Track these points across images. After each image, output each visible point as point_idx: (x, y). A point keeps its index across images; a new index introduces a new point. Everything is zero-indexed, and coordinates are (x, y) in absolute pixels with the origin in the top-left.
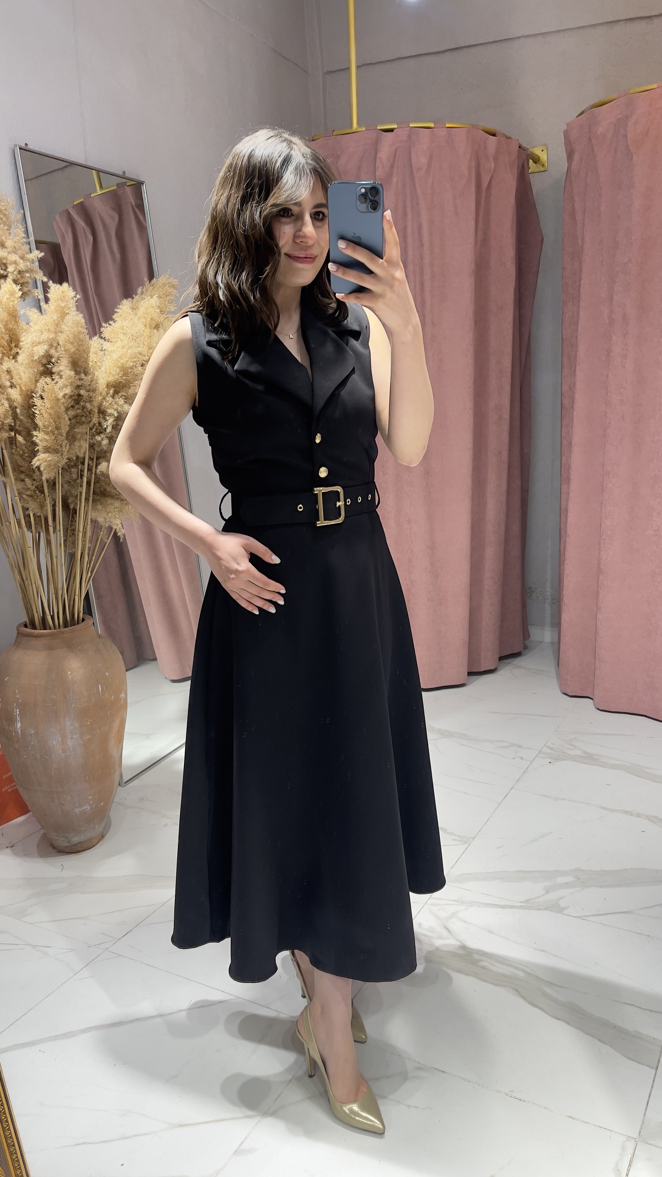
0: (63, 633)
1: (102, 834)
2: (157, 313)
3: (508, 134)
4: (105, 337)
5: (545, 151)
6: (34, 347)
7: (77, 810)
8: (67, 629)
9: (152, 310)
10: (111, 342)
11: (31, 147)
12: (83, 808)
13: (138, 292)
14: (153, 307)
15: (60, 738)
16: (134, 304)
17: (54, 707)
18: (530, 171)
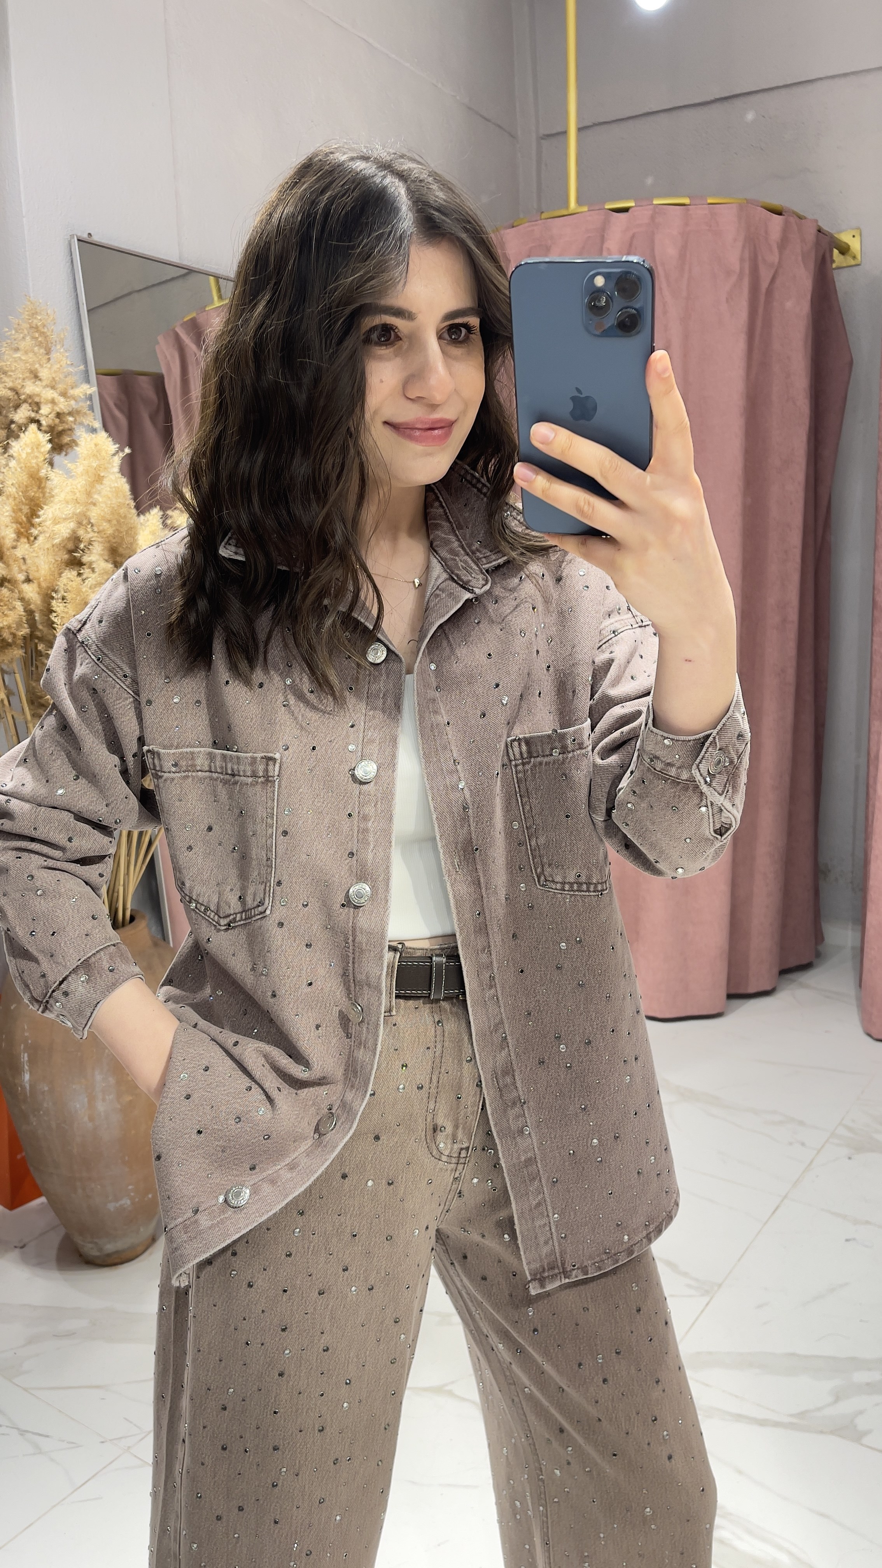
1: (151, 1240)
3: (802, 214)
5: (858, 238)
6: (56, 524)
7: (111, 1206)
11: (96, 239)
12: (120, 1203)
15: (86, 1100)
17: (79, 1054)
18: (834, 266)
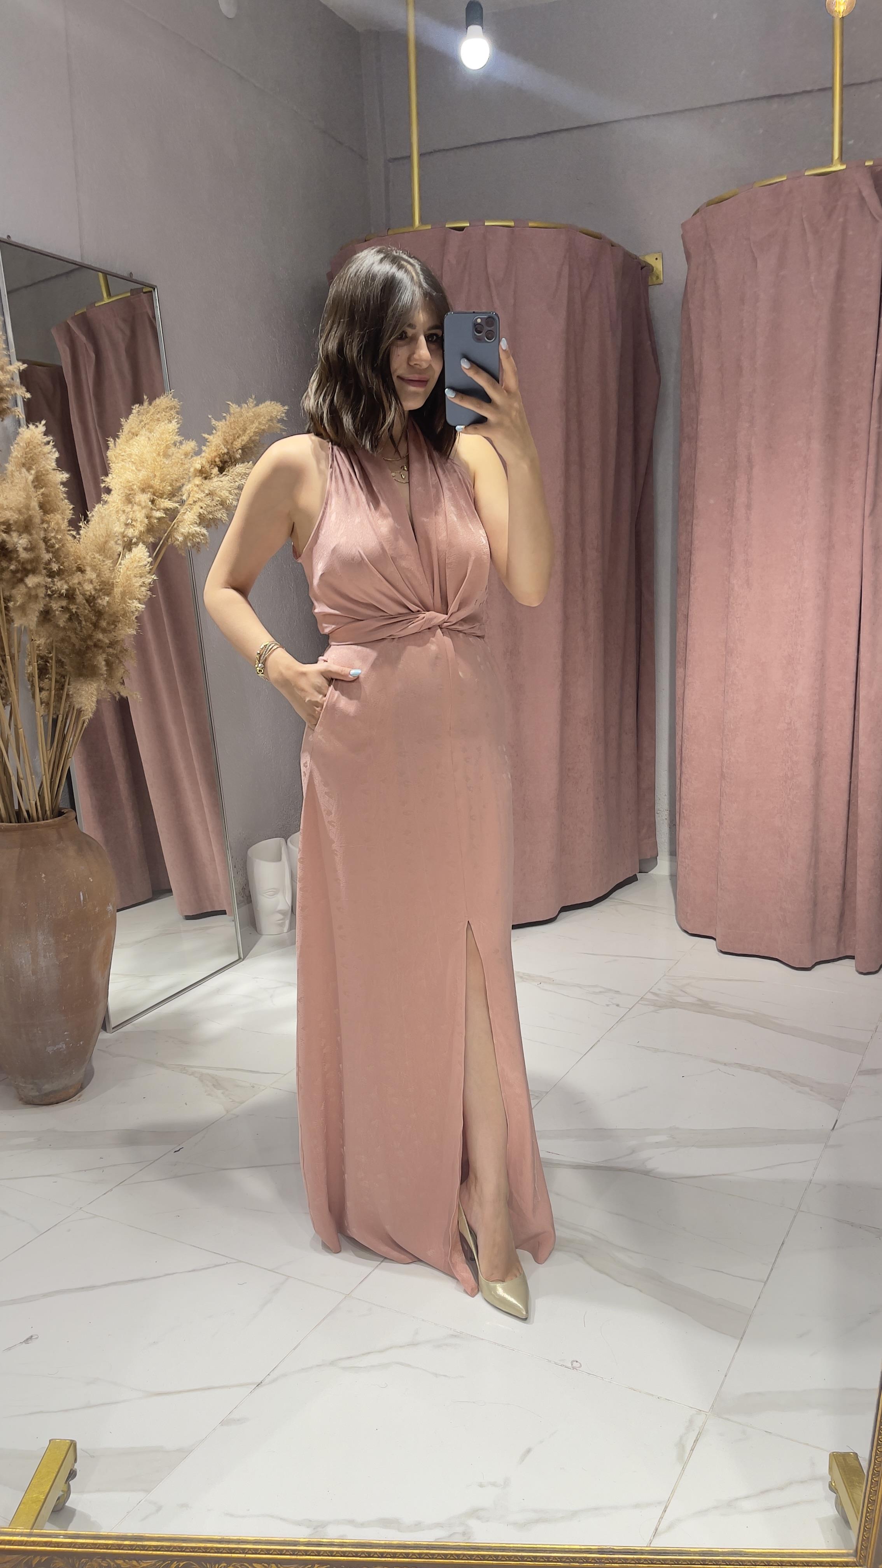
0: (37, 828)
1: (82, 1084)
3: (613, 240)
5: (660, 260)
7: (50, 1049)
11: (14, 239)
12: (58, 1046)
15: (30, 956)
17: (24, 917)
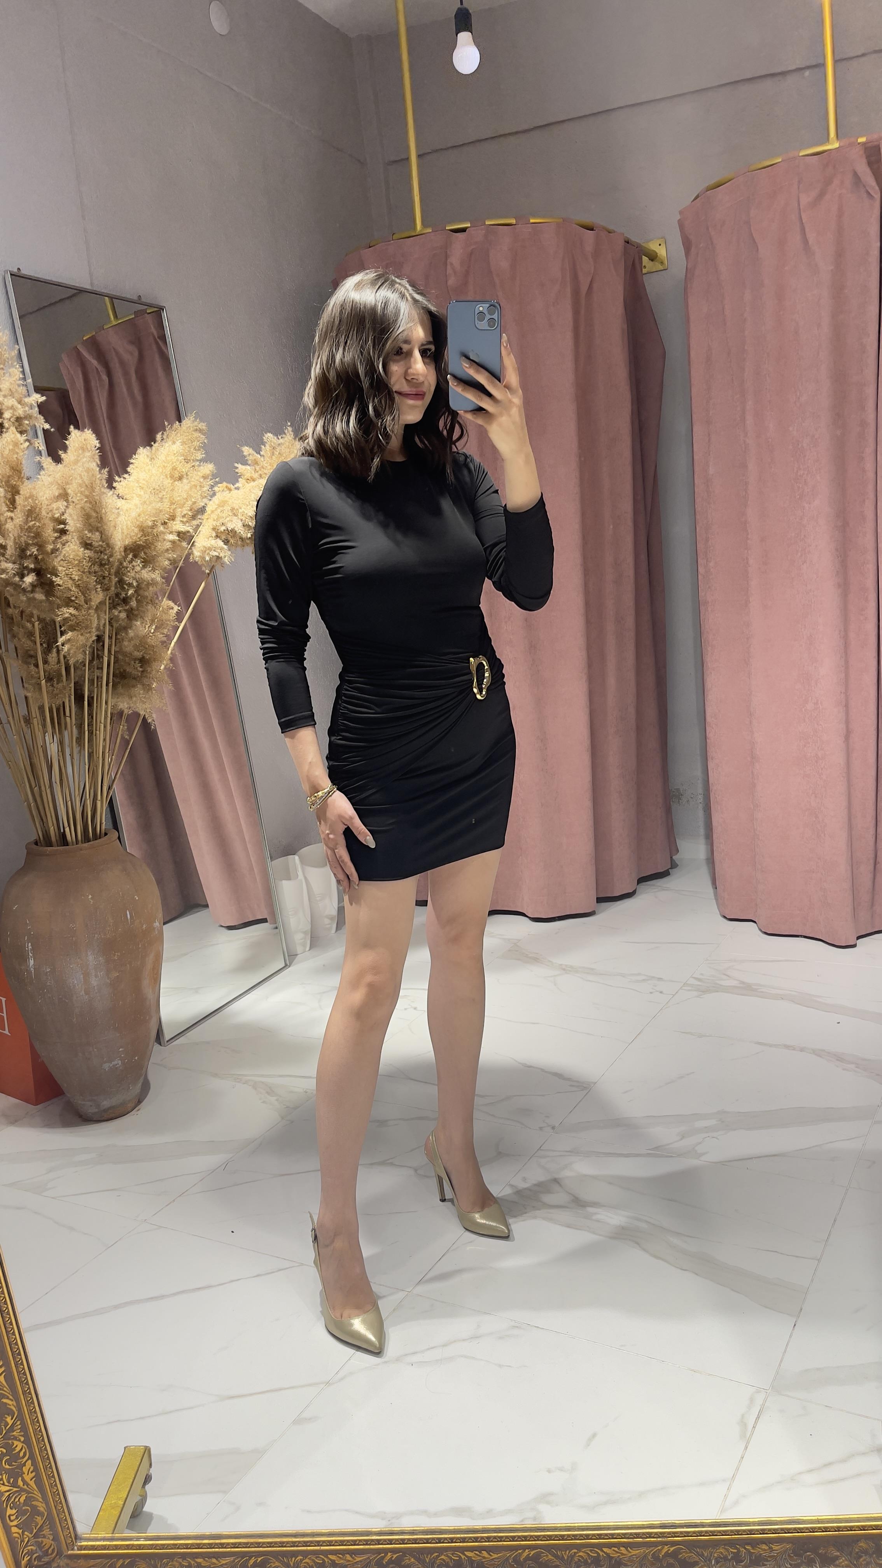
0: (81, 850)
1: (138, 1100)
2: (180, 462)
4: (119, 494)
7: (106, 1066)
8: (86, 845)
9: (173, 458)
10: (126, 499)
12: (113, 1063)
13: (157, 439)
14: (175, 454)
15: (82, 976)
16: (153, 453)
17: (74, 939)
18: (644, 271)
